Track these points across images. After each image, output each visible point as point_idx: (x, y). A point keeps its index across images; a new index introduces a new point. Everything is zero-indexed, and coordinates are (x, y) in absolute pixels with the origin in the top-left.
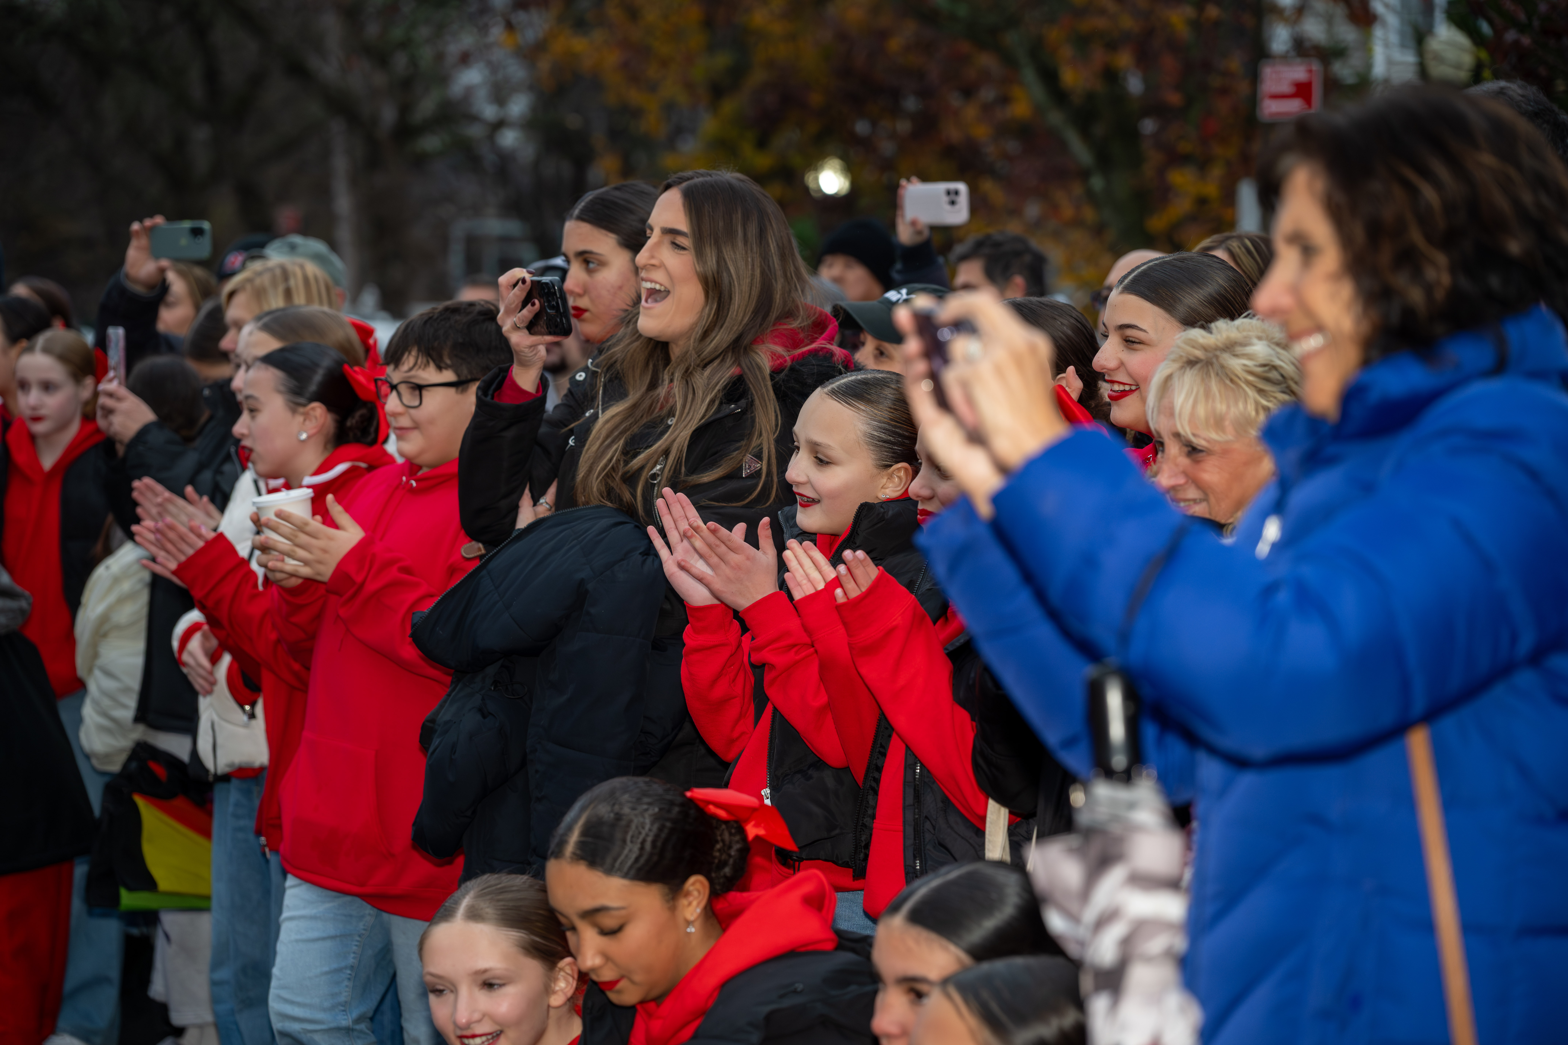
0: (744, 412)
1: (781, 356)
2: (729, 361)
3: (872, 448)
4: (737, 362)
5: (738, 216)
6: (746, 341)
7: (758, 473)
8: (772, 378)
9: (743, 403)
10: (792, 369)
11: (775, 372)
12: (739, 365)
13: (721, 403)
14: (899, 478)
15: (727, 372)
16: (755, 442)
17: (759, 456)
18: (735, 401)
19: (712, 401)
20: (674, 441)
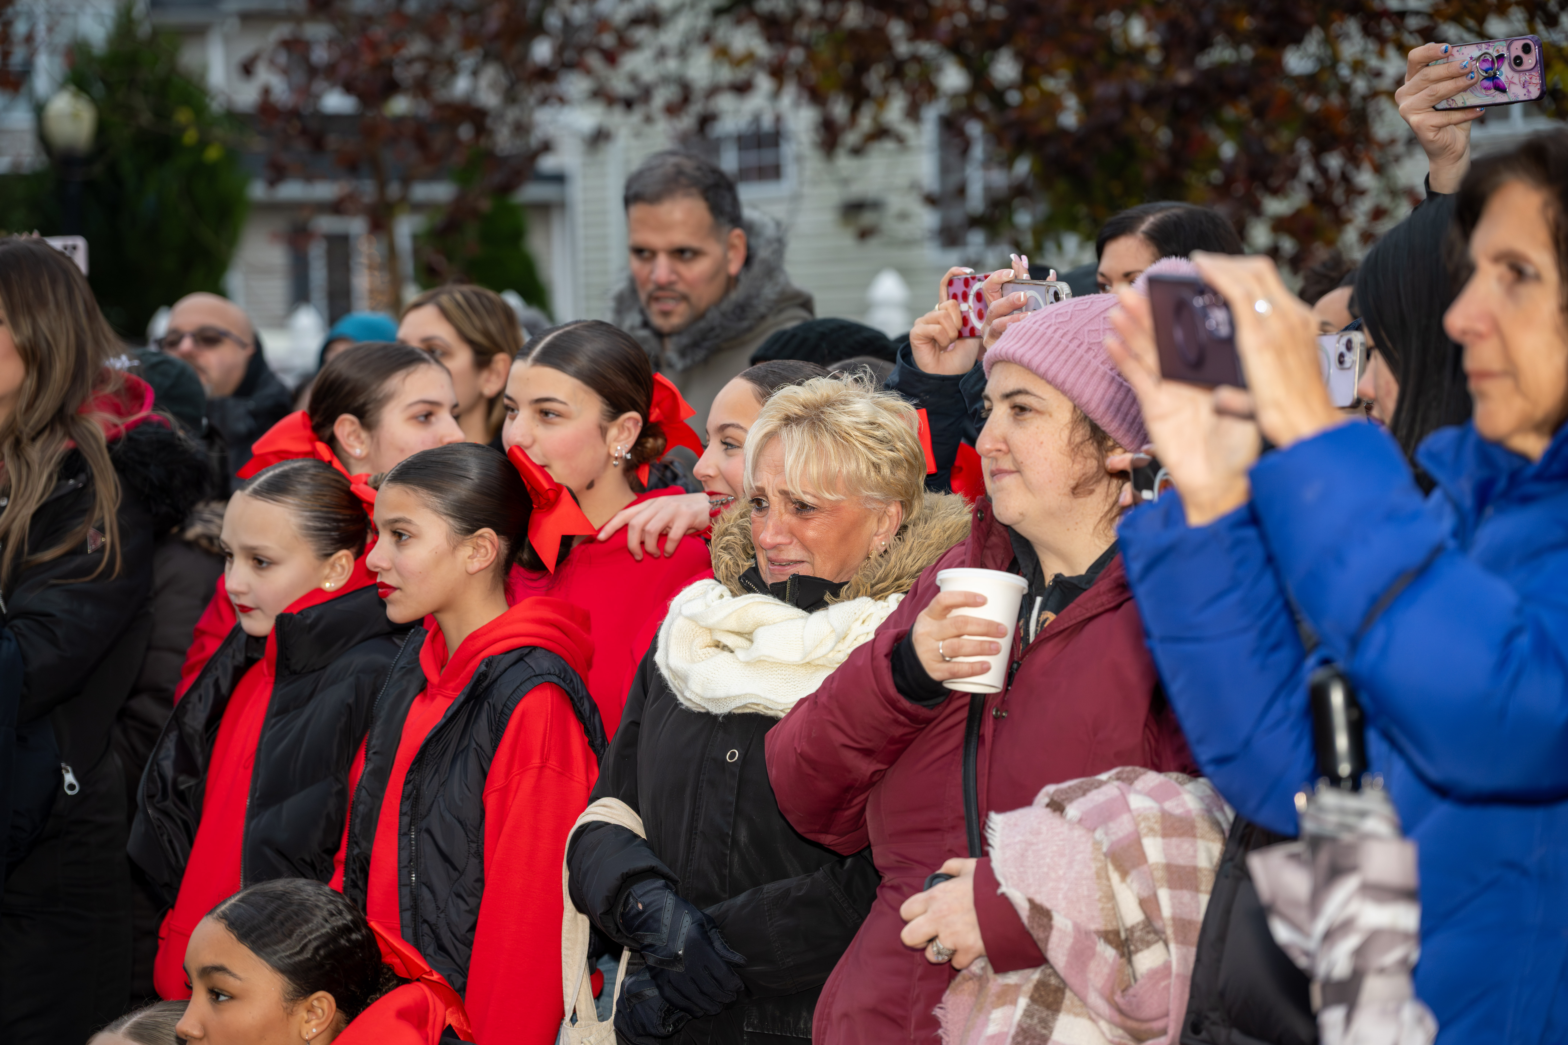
0: (85, 487)
1: (116, 426)
2: (60, 433)
3: (310, 539)
4: (69, 434)
5: (46, 281)
6: (71, 409)
7: (103, 546)
8: (109, 449)
9: (82, 477)
10: (130, 439)
11: (112, 442)
12: (71, 437)
13: (59, 479)
14: (342, 567)
15: (61, 446)
16: (97, 514)
17: (101, 530)
18: (74, 476)
19: (50, 477)
20: (13, 520)
